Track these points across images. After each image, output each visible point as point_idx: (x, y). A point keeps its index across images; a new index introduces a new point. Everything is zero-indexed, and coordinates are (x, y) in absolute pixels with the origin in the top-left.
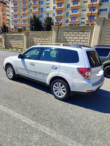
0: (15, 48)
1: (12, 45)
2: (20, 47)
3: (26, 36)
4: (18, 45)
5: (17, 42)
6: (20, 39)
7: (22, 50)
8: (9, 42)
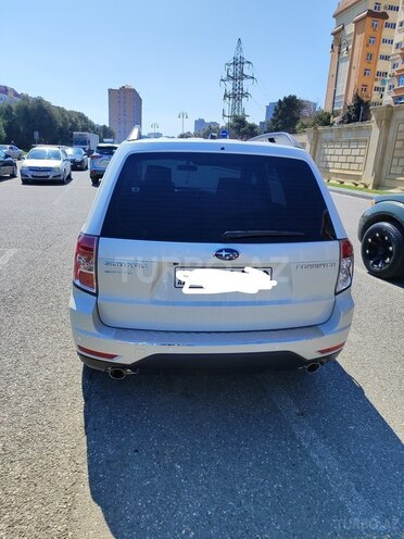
0: (337, 175)
1: (330, 165)
2: (353, 173)
3: (380, 127)
4: (346, 166)
5: (347, 152)
6: (358, 141)
7: (357, 185)
8: (325, 155)
